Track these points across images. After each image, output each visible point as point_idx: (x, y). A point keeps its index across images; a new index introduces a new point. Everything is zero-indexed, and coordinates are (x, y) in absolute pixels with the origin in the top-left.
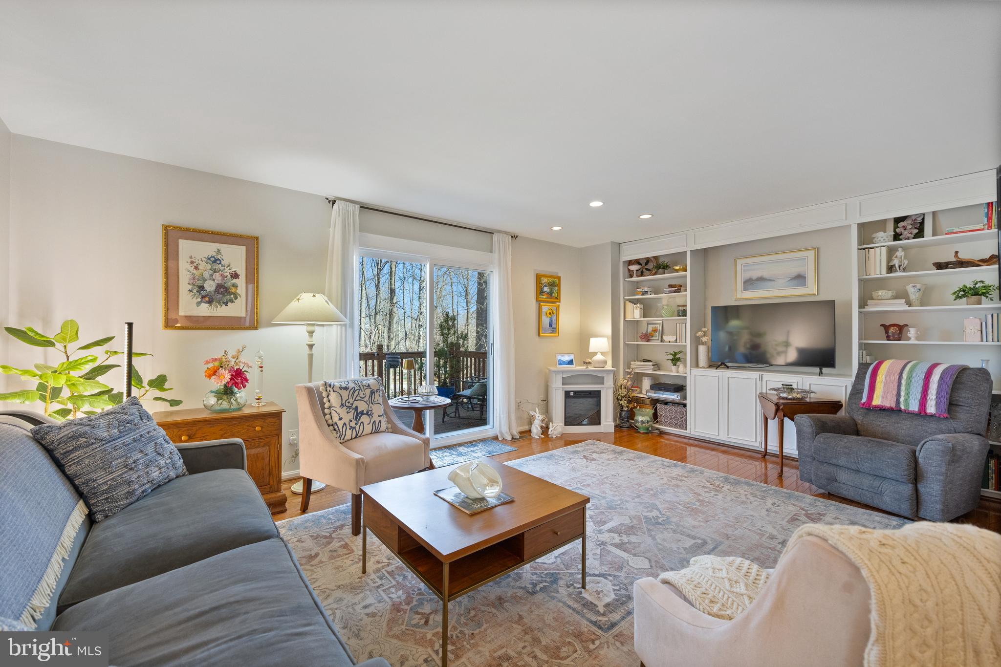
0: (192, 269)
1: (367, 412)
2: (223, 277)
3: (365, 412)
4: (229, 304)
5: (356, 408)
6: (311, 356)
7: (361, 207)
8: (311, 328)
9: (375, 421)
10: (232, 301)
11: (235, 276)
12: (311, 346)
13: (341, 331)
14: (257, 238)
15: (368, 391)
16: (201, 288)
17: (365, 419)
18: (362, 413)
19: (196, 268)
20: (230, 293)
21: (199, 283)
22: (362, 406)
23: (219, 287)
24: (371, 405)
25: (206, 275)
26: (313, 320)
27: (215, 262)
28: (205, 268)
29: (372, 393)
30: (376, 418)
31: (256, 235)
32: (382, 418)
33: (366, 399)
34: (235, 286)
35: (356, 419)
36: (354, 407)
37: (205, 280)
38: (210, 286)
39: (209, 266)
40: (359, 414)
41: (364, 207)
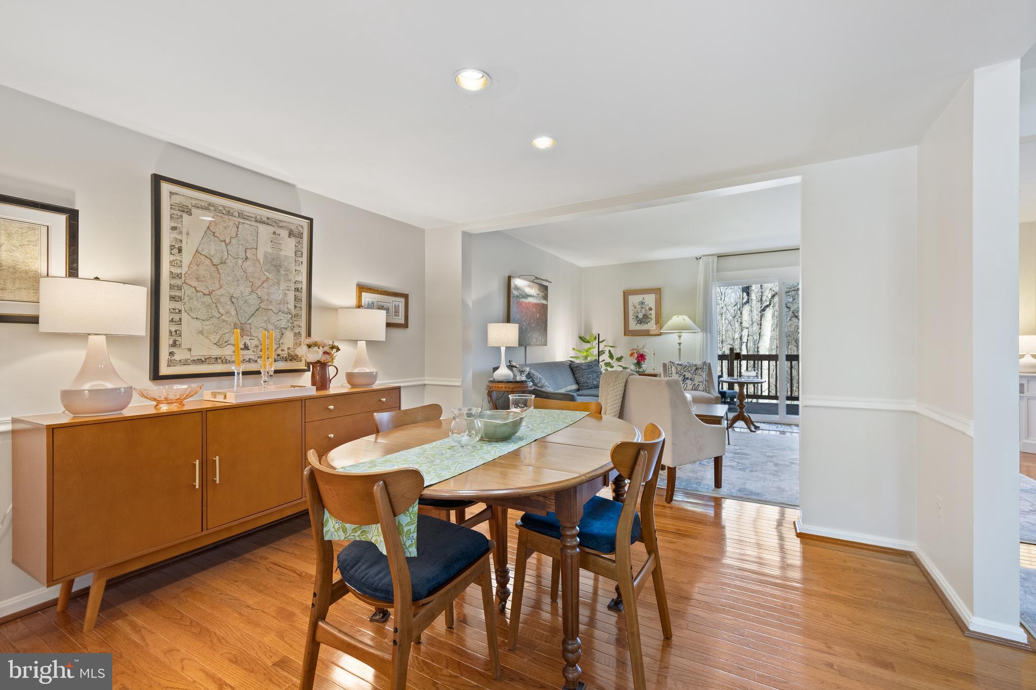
0: (633, 308)
1: (691, 379)
2: (646, 310)
3: (689, 378)
4: (648, 323)
5: (684, 376)
6: (680, 349)
7: (718, 257)
8: (680, 334)
9: (695, 384)
10: (649, 322)
11: (651, 309)
12: (680, 344)
13: (703, 335)
14: (660, 289)
15: (694, 368)
16: (637, 317)
17: (689, 382)
18: (687, 378)
19: (635, 308)
20: (649, 318)
21: (636, 315)
22: (688, 375)
23: (644, 315)
24: (694, 375)
25: (639, 311)
26: (681, 329)
27: (642, 304)
28: (638, 307)
29: (697, 369)
30: (696, 382)
31: (659, 287)
32: (701, 384)
33: (692, 372)
34: (651, 314)
35: (683, 381)
36: (683, 374)
37: (638, 313)
38: (640, 316)
39: (640, 306)
40: (685, 379)
41: (720, 256)
